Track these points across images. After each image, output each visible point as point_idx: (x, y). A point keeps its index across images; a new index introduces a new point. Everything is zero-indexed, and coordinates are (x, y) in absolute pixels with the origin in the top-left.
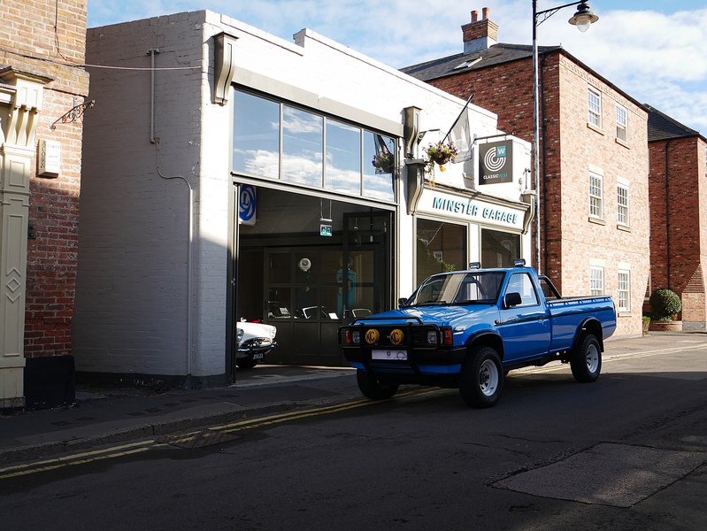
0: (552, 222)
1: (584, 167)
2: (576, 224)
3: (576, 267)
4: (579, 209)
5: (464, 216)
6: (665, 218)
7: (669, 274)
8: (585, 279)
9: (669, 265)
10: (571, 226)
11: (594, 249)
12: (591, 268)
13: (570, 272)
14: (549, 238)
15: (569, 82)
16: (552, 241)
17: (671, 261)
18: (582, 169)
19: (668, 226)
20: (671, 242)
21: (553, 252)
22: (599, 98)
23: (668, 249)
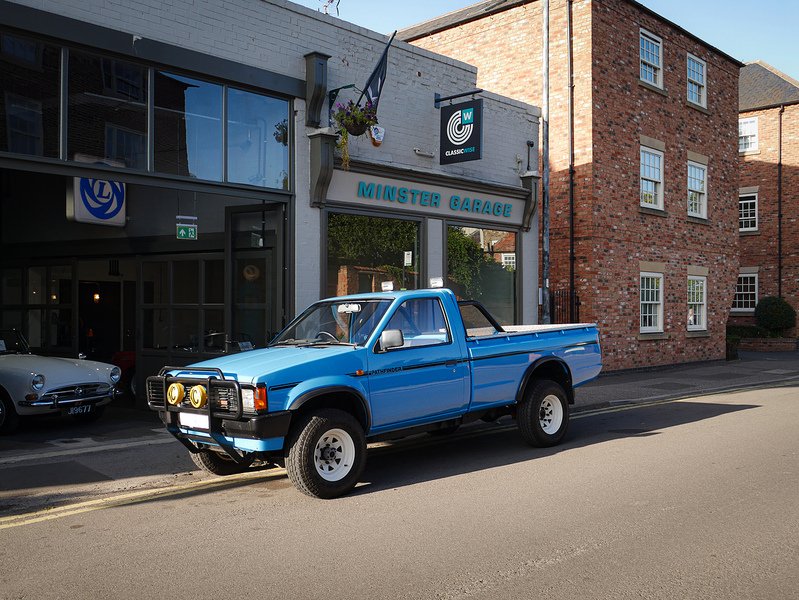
0: (580, 214)
1: (631, 140)
2: (617, 217)
3: (618, 274)
4: (623, 196)
5: (417, 208)
6: (776, 207)
7: (780, 279)
8: (633, 290)
9: (780, 267)
10: (608, 219)
11: (647, 249)
12: (642, 274)
13: (607, 281)
14: (576, 236)
15: (607, 23)
16: (580, 239)
17: (784, 261)
18: (628, 142)
19: (780, 216)
20: (783, 236)
21: (581, 254)
22: (661, 45)
23: (780, 245)
